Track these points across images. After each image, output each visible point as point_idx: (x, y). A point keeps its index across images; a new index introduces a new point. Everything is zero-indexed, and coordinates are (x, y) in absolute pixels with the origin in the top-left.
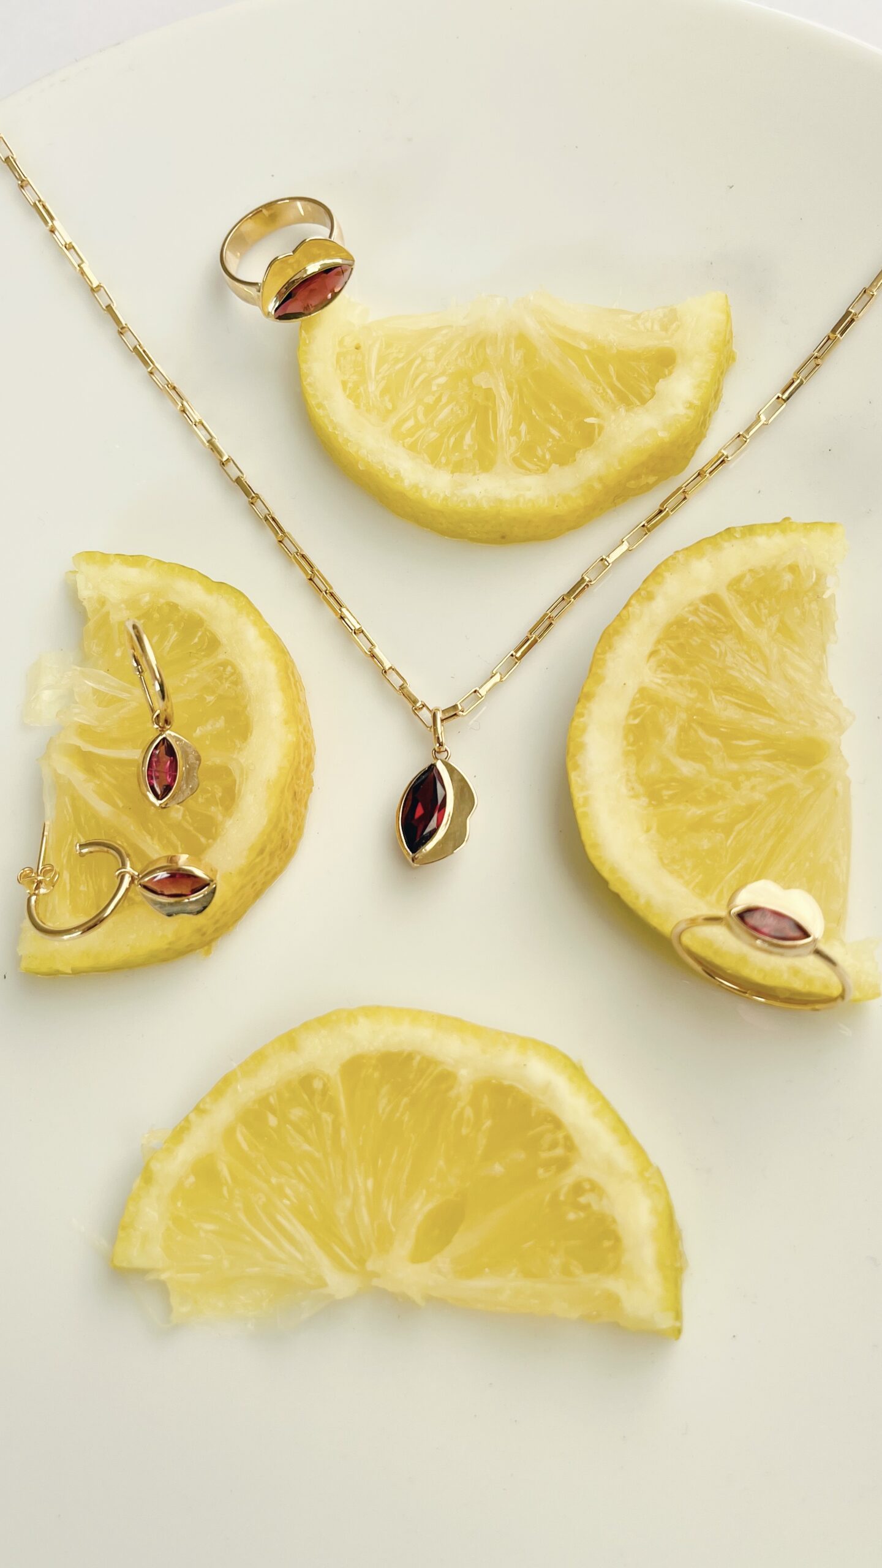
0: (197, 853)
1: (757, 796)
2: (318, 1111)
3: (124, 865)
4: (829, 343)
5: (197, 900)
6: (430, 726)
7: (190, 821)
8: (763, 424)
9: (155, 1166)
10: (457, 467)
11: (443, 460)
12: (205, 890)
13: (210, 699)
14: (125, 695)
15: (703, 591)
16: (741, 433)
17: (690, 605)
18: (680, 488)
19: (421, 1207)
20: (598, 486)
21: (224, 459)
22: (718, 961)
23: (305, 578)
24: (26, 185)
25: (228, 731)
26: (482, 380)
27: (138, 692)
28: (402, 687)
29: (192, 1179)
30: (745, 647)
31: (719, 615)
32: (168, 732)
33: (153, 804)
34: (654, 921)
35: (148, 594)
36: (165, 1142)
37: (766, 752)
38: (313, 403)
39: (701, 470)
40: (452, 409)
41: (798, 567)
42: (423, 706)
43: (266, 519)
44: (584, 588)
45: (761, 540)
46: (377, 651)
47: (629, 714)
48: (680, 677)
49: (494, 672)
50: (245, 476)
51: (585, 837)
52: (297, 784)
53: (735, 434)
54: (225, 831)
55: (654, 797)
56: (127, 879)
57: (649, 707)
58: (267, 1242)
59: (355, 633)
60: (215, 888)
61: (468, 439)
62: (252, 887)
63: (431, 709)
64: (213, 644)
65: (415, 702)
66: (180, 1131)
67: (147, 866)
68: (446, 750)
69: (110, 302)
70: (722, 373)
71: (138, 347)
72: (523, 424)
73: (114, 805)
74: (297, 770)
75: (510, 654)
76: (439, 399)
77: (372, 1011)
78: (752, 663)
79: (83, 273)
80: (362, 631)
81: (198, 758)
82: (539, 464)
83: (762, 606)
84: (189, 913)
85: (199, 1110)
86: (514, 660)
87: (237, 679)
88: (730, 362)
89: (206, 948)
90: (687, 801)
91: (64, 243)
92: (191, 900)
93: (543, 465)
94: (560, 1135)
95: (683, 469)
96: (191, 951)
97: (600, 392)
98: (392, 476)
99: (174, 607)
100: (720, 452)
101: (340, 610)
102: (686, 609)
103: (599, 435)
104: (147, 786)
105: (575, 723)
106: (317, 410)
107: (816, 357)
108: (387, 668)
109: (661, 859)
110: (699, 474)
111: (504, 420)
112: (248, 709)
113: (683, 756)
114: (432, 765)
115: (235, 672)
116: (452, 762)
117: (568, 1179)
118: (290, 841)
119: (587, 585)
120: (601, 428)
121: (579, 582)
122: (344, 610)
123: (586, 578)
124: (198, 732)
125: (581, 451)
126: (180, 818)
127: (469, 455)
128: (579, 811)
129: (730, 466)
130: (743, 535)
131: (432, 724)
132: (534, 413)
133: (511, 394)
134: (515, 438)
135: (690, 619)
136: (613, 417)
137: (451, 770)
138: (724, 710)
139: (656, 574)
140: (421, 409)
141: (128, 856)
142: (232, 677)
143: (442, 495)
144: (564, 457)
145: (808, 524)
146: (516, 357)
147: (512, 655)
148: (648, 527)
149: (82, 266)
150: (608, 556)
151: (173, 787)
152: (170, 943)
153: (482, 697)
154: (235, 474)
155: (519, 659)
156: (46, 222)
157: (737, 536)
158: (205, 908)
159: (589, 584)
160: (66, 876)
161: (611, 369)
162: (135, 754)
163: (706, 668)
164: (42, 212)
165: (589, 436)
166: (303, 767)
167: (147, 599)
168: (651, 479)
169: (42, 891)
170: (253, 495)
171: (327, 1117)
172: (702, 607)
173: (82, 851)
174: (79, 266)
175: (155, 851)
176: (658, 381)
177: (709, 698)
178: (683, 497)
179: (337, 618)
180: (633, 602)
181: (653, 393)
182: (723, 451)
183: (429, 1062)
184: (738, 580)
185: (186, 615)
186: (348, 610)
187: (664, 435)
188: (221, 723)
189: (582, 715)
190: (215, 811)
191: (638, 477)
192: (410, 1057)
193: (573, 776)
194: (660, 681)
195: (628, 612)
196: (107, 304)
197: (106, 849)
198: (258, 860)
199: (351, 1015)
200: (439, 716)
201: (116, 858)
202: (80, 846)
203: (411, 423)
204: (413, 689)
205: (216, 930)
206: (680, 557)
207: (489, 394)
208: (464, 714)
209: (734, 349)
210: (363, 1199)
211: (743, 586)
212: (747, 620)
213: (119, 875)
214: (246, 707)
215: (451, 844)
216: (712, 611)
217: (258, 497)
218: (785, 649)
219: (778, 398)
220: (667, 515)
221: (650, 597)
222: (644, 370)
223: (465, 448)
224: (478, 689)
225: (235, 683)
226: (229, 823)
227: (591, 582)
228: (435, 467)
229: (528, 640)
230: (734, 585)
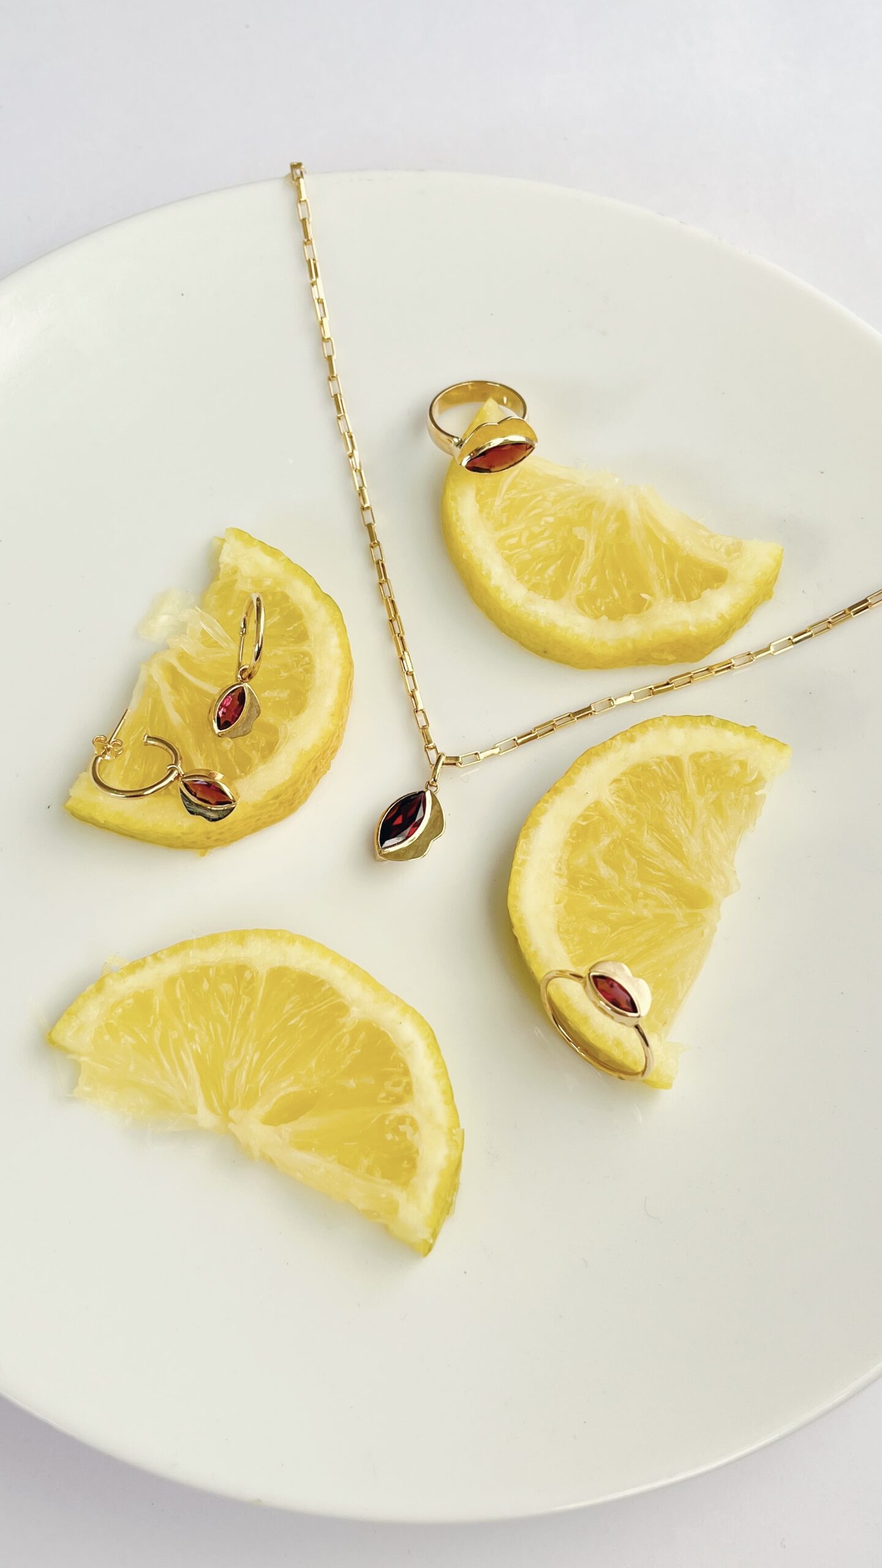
0: (230, 779)
1: (645, 912)
2: (241, 992)
3: (176, 763)
4: (843, 616)
5: (217, 811)
6: (433, 764)
7: (234, 754)
8: (770, 654)
9: (109, 982)
10: (534, 588)
11: (526, 578)
12: (226, 807)
13: (284, 674)
14: (224, 645)
15: (672, 752)
16: (751, 653)
17: (657, 758)
18: (690, 673)
19: (287, 1087)
20: (630, 646)
21: (365, 506)
22: (566, 1013)
23: (387, 618)
24: (309, 244)
25: (287, 703)
26: (580, 532)
27: (234, 647)
28: (424, 728)
29: (131, 1001)
30: (684, 805)
31: (674, 773)
32: (247, 685)
33: (213, 731)
34: (534, 967)
35: (271, 580)
36: (122, 969)
37: (667, 885)
38: (450, 494)
39: (710, 666)
40: (549, 543)
41: (747, 764)
42: (434, 748)
43: (378, 563)
44: (588, 714)
45: (729, 734)
46: (417, 694)
47: (581, 816)
48: (629, 805)
49: (496, 746)
50: (375, 525)
51: (511, 888)
52: (320, 762)
53: (746, 651)
54: (256, 771)
55: (573, 879)
56: (175, 774)
57: (597, 817)
58: (167, 1066)
59: (407, 673)
60: (234, 808)
61: (550, 571)
62: (256, 821)
63: (439, 752)
64: (302, 636)
65: (429, 742)
66: (136, 966)
67: (192, 772)
68: (437, 786)
69: (331, 354)
70: (756, 604)
71: (339, 395)
72: (595, 577)
73: (183, 717)
74: (325, 752)
75: (513, 738)
76: (543, 532)
77: (307, 942)
78: (684, 818)
79: (322, 323)
80: (413, 675)
81: (259, 712)
82: (595, 611)
83: (708, 781)
84: (205, 817)
85: (155, 956)
86: (514, 744)
87: (309, 669)
88: (767, 598)
89: (203, 850)
90: (595, 895)
91: (317, 297)
92: (213, 808)
93: (596, 613)
94: (405, 1080)
95: (697, 660)
96: (193, 848)
97: (661, 578)
98: (484, 573)
99: (286, 597)
100: (730, 660)
101: (403, 653)
102: (653, 760)
103: (647, 609)
104: (214, 715)
105: (539, 805)
106: (450, 500)
107: (829, 622)
108: (419, 709)
109: (558, 927)
110: (707, 670)
111: (583, 568)
112: (309, 693)
113: (605, 862)
114: (422, 792)
115: (311, 663)
116: (438, 796)
117: (397, 1111)
118: (297, 802)
119: (591, 713)
120: (650, 605)
121: (586, 708)
122: (405, 653)
123: (592, 707)
124: (266, 694)
125: (629, 615)
126: (228, 748)
127: (547, 582)
128: (515, 868)
129: (736, 673)
130: (717, 725)
131: (435, 763)
132: (607, 573)
133: (596, 552)
134: (585, 584)
135: (653, 768)
136: (662, 601)
137: (435, 801)
138: (649, 842)
139: (643, 726)
140: (526, 534)
141: (181, 758)
142: (307, 666)
143: (514, 603)
144: (615, 614)
145: (769, 738)
146: (612, 527)
147: (514, 740)
148: (655, 691)
149: (323, 319)
150: (616, 700)
151: (231, 725)
152: (183, 833)
153: (480, 760)
154: (369, 520)
155: (519, 744)
156: (311, 276)
157: (713, 724)
158: (220, 819)
159: (593, 713)
160: (128, 754)
161: (677, 566)
162: (214, 690)
163: (649, 807)
164: (312, 269)
165: (639, 607)
166: (329, 752)
167: (268, 583)
168: (671, 658)
169: (107, 757)
170: (376, 542)
171: (246, 1000)
172: (666, 762)
173: (148, 741)
174: (321, 318)
175: (199, 763)
176: (706, 589)
177: (643, 829)
178: (688, 680)
179: (398, 657)
180: (618, 737)
181: (699, 596)
182: (732, 660)
183: (333, 992)
184: (701, 755)
185: (292, 607)
186: (409, 655)
187: (693, 629)
188: (285, 695)
189: (547, 802)
190: (255, 755)
191: (662, 651)
192: (322, 983)
193: (522, 842)
194: (613, 802)
195: (612, 744)
196: (329, 355)
197: (166, 747)
198: (272, 802)
199: (292, 939)
200: (443, 759)
201: (172, 757)
202: (148, 737)
203: (513, 541)
204: (432, 731)
205: (217, 840)
206: (666, 721)
207: (580, 545)
208: (461, 766)
209: (774, 591)
210: (247, 1066)
211: (702, 760)
212: (694, 785)
213: (170, 768)
214: (308, 691)
215: (412, 853)
216: (672, 769)
217: (378, 544)
218: (712, 819)
219: (790, 639)
220: (672, 688)
221: (632, 740)
222: (700, 576)
223: (546, 576)
224: (479, 753)
225: (307, 671)
226: (261, 767)
227: (595, 712)
228: (518, 580)
229: (530, 734)
230: (696, 757)
